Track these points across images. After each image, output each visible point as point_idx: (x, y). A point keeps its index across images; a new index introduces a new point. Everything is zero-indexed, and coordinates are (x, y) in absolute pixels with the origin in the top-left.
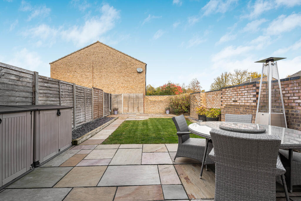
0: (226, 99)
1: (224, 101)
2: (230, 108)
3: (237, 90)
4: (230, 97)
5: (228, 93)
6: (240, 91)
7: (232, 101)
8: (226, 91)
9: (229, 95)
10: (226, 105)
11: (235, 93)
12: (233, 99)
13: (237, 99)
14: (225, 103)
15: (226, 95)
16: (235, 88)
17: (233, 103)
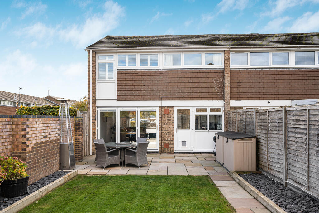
0: (34, 135)
1: (31, 139)
2: (40, 147)
3: (48, 122)
4: (40, 132)
5: (37, 126)
6: (49, 123)
7: (42, 137)
8: (35, 123)
9: (39, 129)
10: (35, 144)
11: (45, 125)
12: (43, 134)
13: (47, 134)
14: (34, 142)
15: (34, 129)
16: (45, 119)
17: (43, 140)
